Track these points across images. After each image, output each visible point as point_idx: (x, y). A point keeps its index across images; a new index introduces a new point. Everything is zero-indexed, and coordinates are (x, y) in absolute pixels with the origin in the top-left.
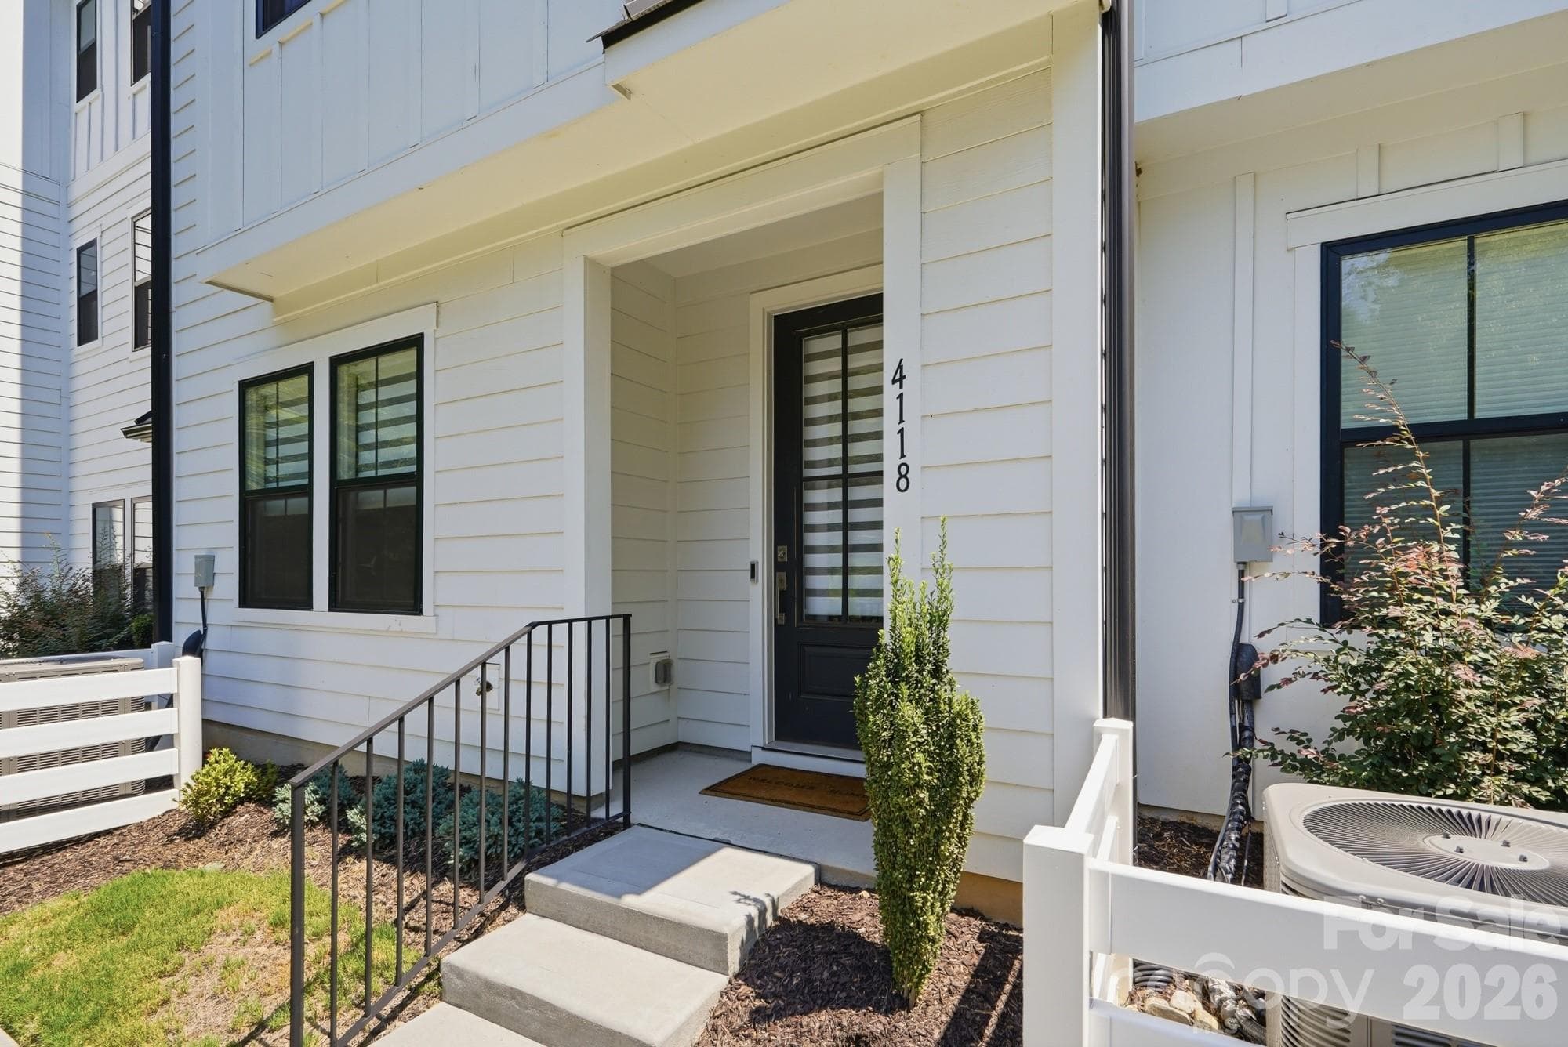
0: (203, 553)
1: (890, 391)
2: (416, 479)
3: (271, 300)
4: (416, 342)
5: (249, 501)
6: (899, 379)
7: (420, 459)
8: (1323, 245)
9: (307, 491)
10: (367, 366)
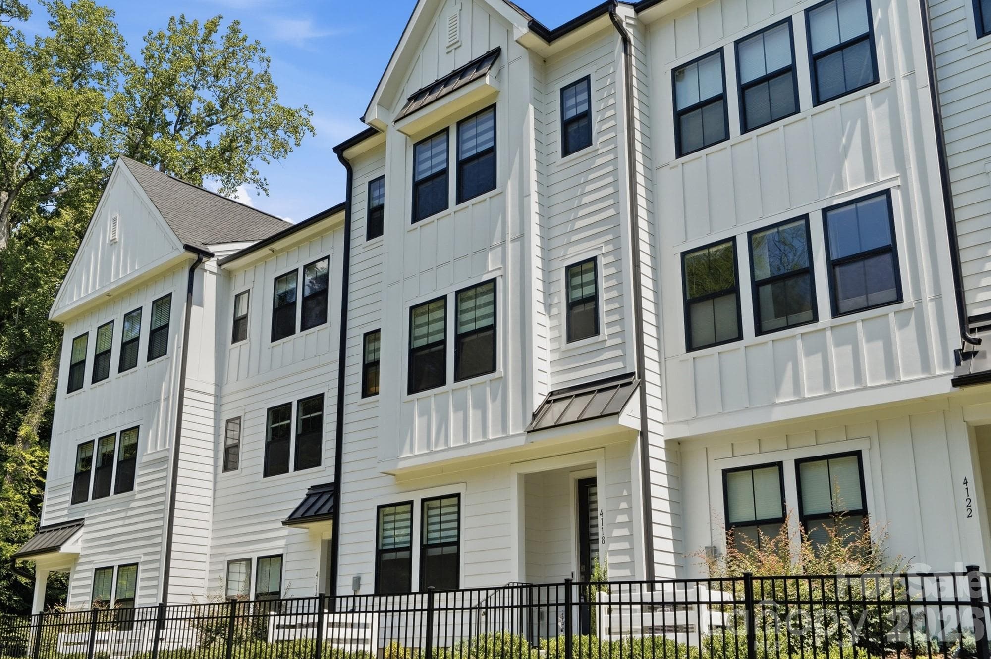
0: (355, 576)
1: (600, 518)
2: (457, 543)
3: (394, 475)
4: (458, 495)
5: (379, 553)
6: (601, 515)
7: (459, 536)
8: (723, 470)
9: (410, 549)
10: (437, 503)
